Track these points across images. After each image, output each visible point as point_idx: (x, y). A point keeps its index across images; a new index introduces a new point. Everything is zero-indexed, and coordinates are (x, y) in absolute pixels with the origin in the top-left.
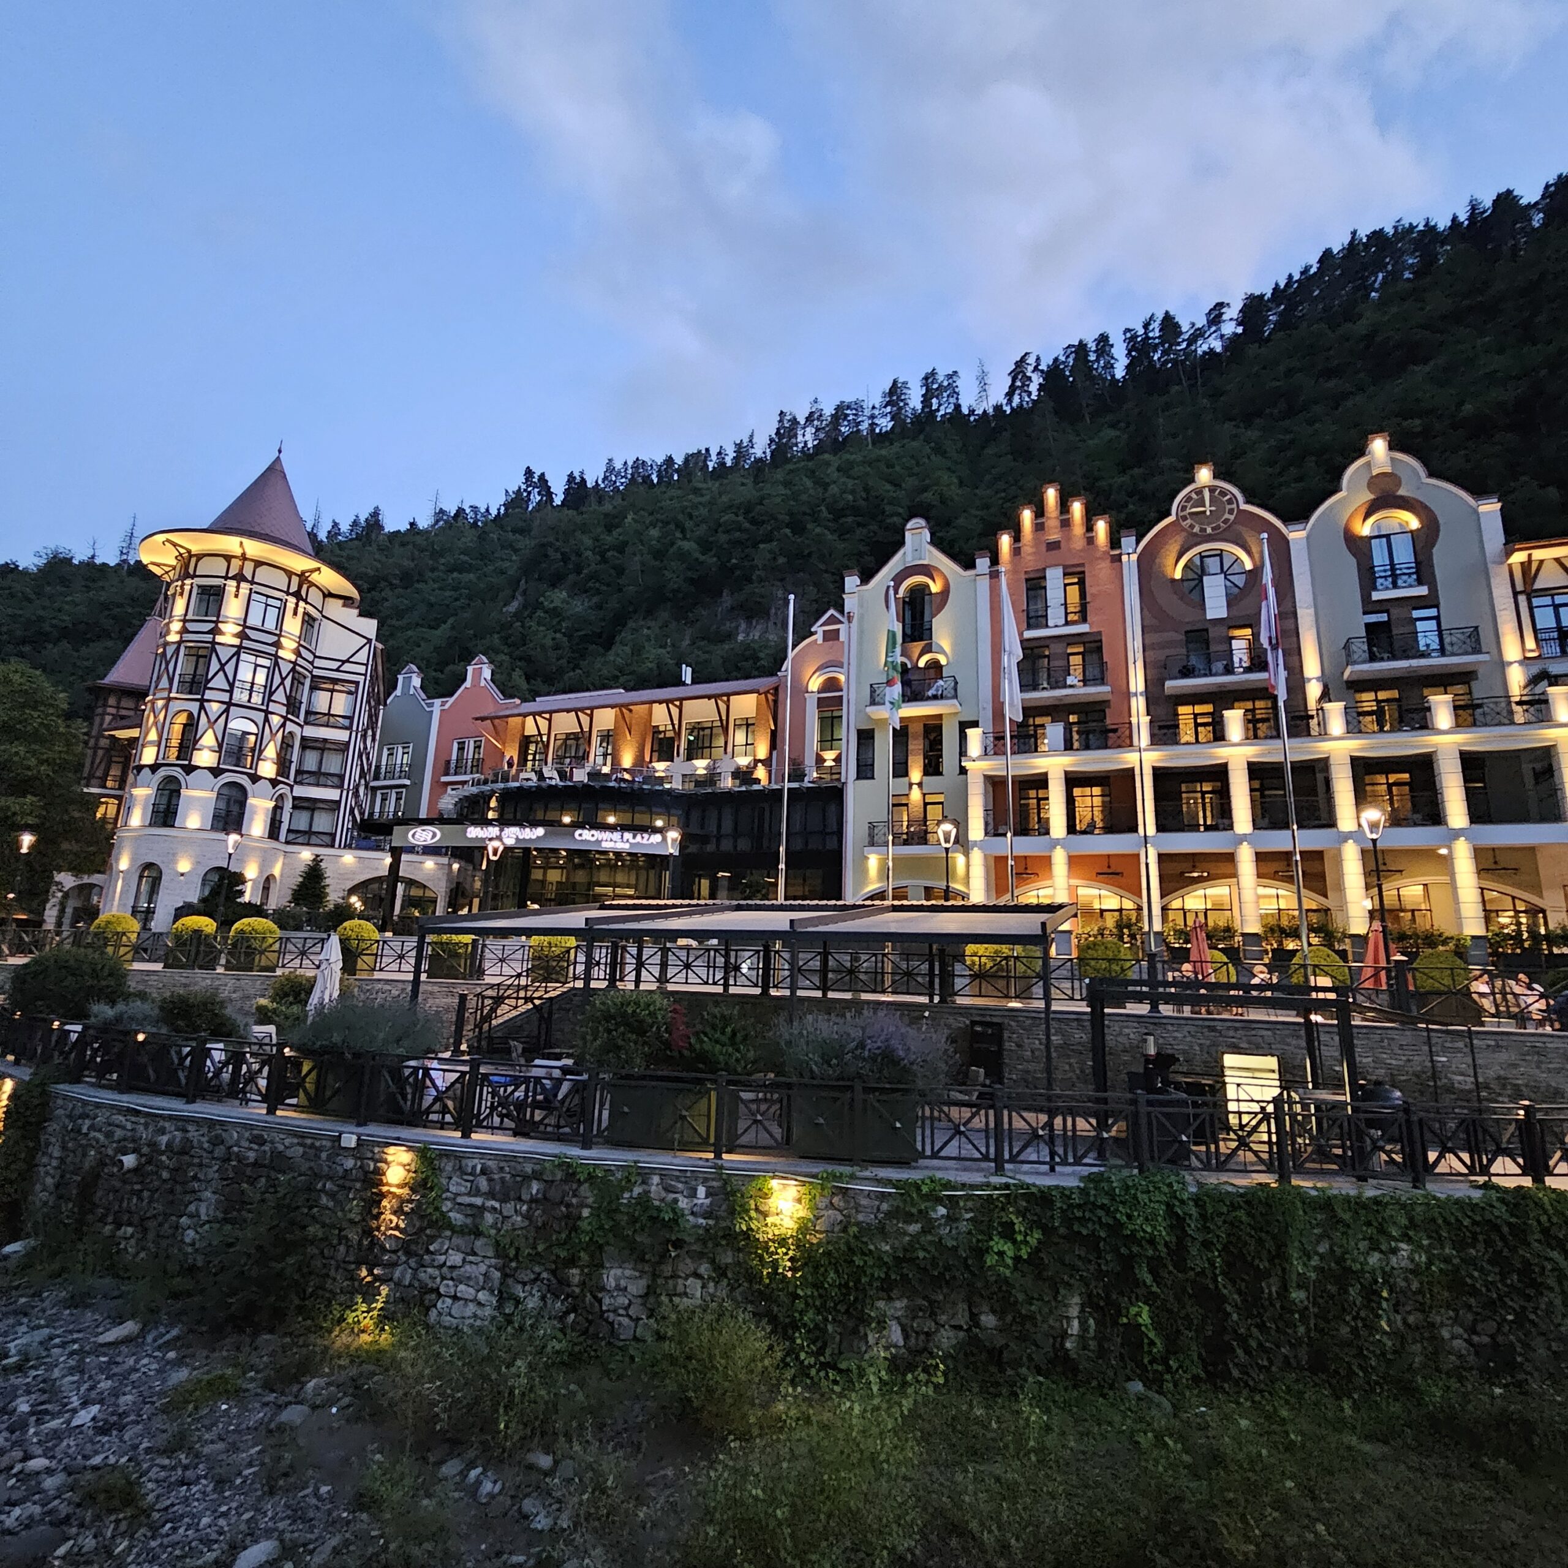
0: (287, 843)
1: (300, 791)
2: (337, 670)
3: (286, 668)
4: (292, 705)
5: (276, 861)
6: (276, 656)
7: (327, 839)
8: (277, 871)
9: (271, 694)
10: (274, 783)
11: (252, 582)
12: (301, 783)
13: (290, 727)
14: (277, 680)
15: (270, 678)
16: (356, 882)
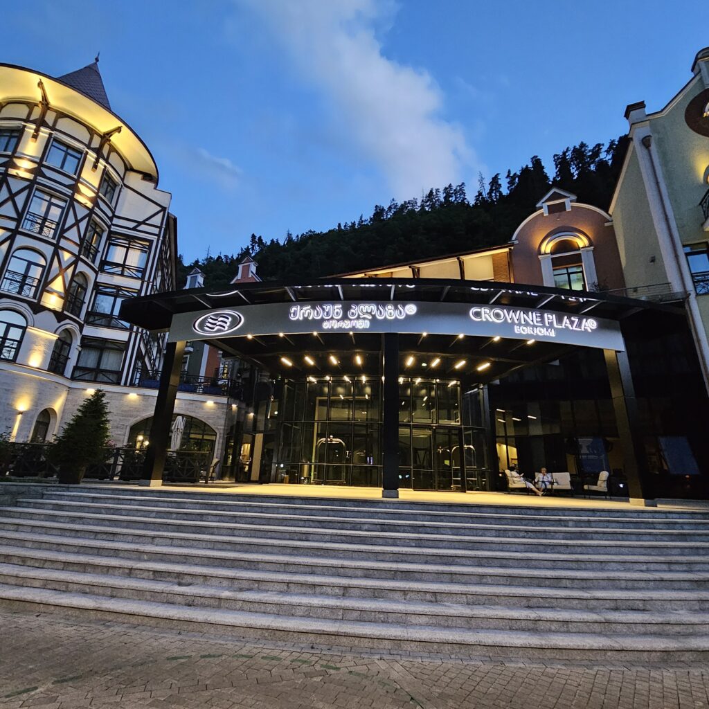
0: (73, 378)
1: (89, 331)
2: (134, 229)
3: (81, 213)
4: (86, 248)
5: (58, 396)
6: (73, 199)
7: (113, 378)
8: (57, 405)
9: (64, 231)
10: (59, 316)
11: (53, 128)
12: (92, 324)
13: (81, 267)
14: (71, 220)
15: (64, 217)
16: (139, 419)
